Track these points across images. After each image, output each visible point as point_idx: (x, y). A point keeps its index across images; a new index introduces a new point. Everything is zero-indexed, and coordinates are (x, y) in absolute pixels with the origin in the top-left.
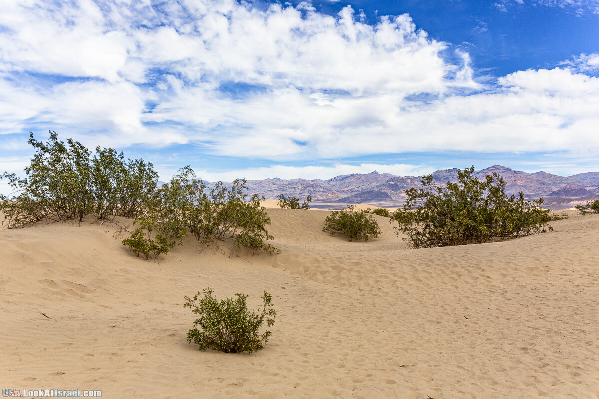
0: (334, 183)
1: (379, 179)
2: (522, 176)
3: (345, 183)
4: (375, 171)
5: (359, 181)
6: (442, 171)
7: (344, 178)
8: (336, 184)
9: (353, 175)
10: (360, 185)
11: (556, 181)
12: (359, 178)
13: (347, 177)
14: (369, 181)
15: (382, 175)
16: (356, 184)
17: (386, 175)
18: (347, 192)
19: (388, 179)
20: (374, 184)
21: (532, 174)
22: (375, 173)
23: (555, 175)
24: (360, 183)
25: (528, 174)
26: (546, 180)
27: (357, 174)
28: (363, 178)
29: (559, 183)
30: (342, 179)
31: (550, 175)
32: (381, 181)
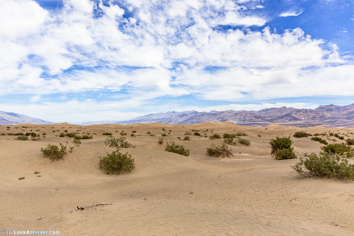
0: (262, 113)
1: (287, 110)
3: (267, 112)
4: (285, 106)
5: (276, 111)
6: (324, 106)
7: (267, 110)
8: (263, 113)
9: (272, 108)
10: (276, 113)
12: (275, 110)
13: (269, 110)
14: (281, 112)
15: (289, 108)
16: (274, 113)
17: (291, 108)
18: (269, 117)
19: (292, 110)
20: (284, 113)
22: (285, 107)
24: (276, 112)
27: (274, 108)
28: (278, 110)
30: (266, 111)
32: (288, 112)
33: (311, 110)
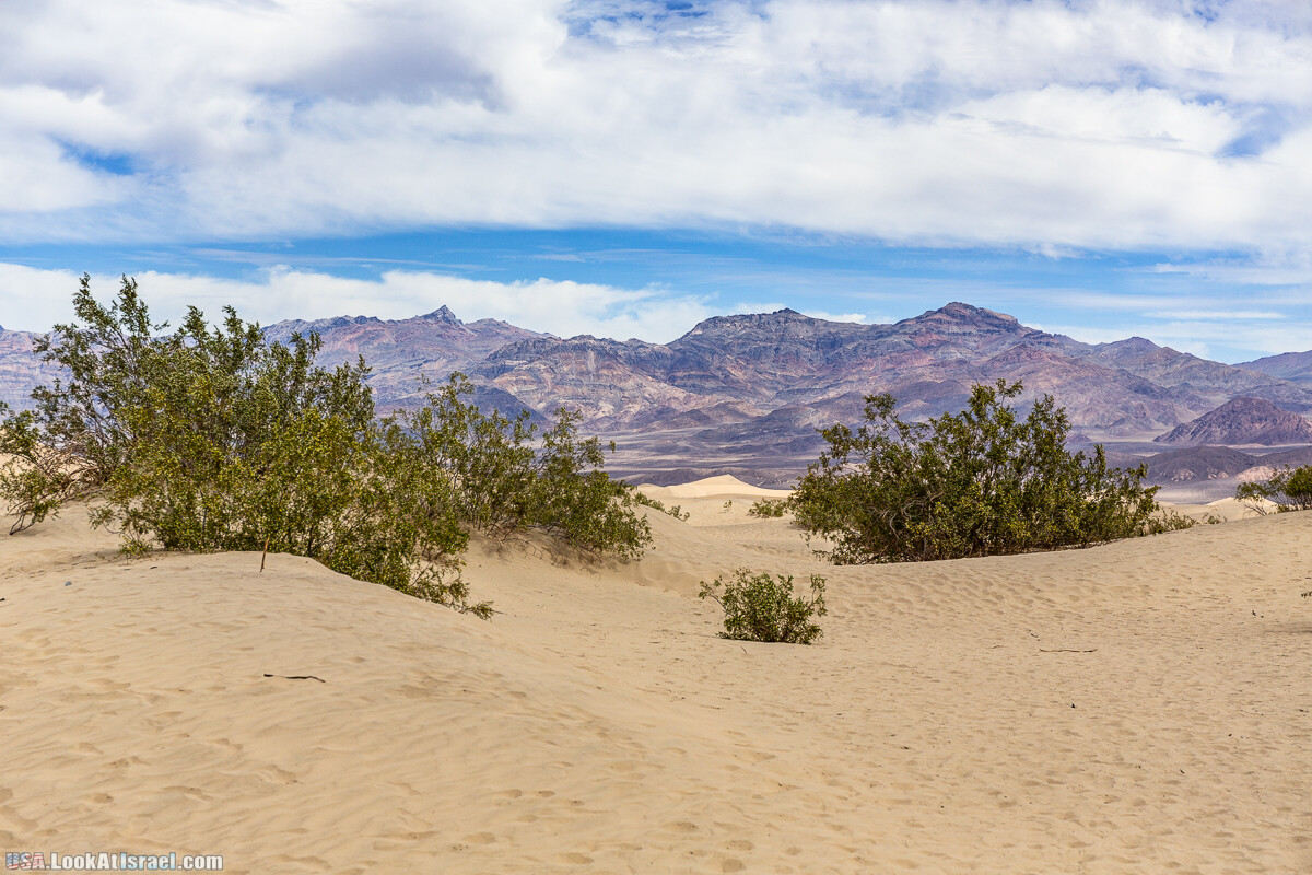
1: (460, 344)
2: (1061, 354)
4: (444, 309)
5: (373, 348)
6: (732, 320)
9: (340, 322)
11: (1191, 382)
12: (370, 338)
14: (413, 353)
15: (475, 327)
17: (489, 329)
19: (498, 345)
20: (435, 366)
21: (1099, 348)
22: (443, 317)
23: (1189, 357)
24: (374, 360)
25: (1084, 349)
26: (1154, 377)
27: (361, 320)
28: (388, 338)
29: (1205, 390)
31: (1170, 356)
32: (467, 355)
33: (642, 345)
